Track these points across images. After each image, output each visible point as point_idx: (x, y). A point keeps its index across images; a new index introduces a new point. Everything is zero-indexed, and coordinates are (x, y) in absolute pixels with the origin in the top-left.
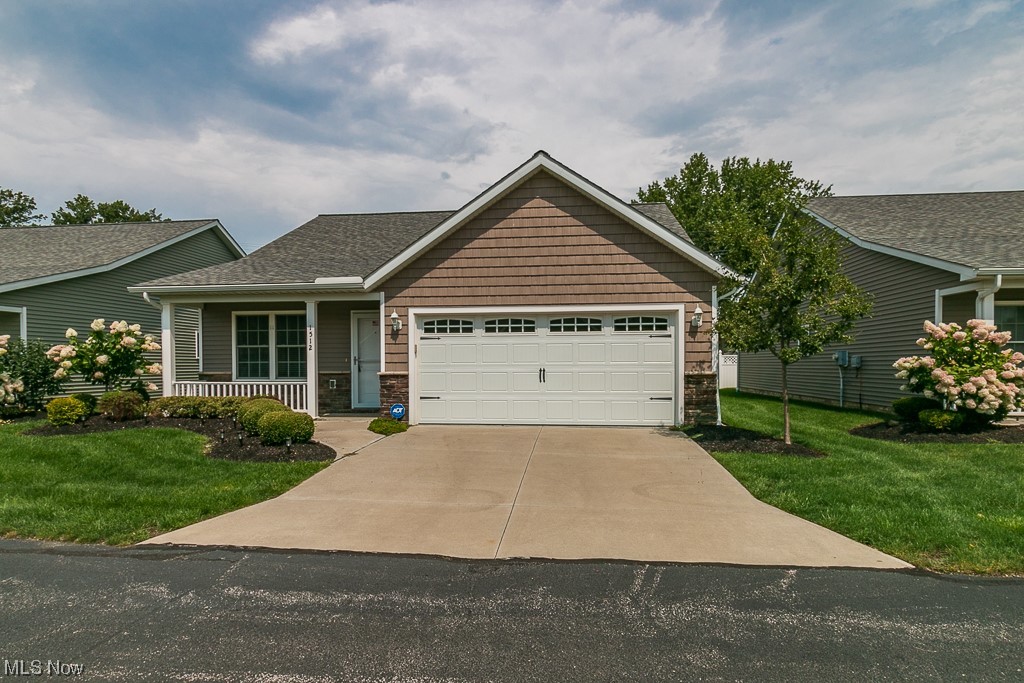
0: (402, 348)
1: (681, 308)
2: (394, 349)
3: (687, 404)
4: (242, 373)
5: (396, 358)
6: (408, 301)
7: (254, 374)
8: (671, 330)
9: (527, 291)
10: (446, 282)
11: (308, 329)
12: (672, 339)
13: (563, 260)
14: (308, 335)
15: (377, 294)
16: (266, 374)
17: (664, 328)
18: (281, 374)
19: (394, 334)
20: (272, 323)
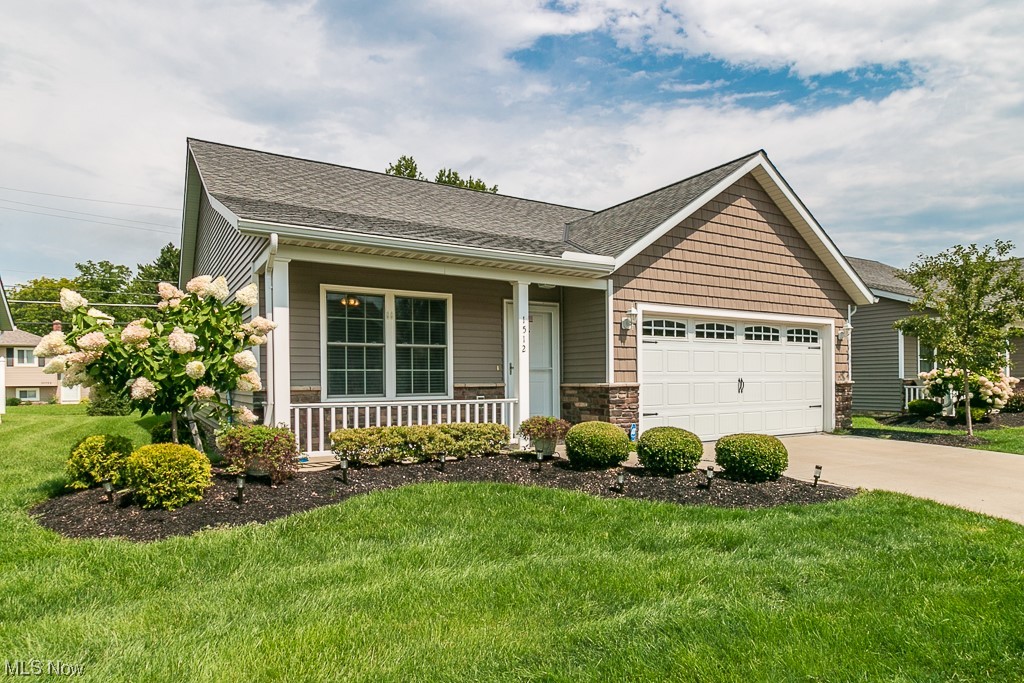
0: (630, 353)
1: (831, 322)
2: (623, 353)
3: (837, 410)
4: (335, 388)
5: (623, 365)
6: (638, 295)
7: (356, 389)
8: (820, 343)
9: (736, 294)
10: (670, 276)
11: (521, 321)
12: (820, 351)
13: (762, 267)
14: (521, 330)
15: (605, 282)
16: (377, 388)
17: (815, 340)
18: (403, 388)
19: (623, 334)
20: (390, 308)
